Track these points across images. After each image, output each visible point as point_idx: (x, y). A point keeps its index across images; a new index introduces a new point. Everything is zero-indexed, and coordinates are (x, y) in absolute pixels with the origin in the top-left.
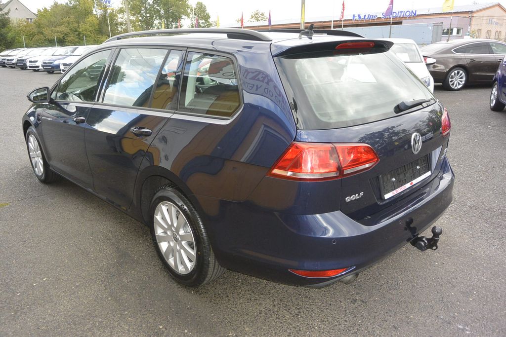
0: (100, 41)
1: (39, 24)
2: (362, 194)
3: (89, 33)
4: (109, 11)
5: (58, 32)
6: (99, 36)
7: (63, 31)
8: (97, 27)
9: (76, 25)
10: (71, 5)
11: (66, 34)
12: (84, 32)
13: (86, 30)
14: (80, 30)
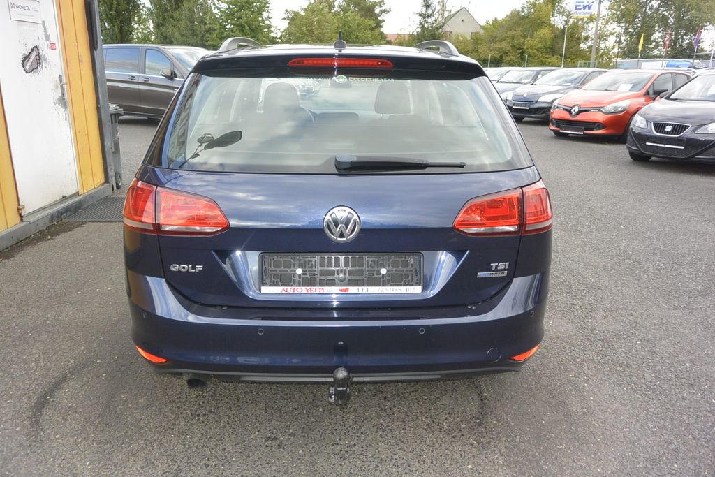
0: (547, 63)
1: (478, 40)
2: (200, 267)
3: (535, 51)
4: (571, 20)
5: (494, 50)
6: (547, 56)
7: (502, 49)
8: (549, 43)
9: (522, 40)
10: (523, 14)
11: (505, 53)
12: (529, 50)
13: (532, 48)
14: (525, 48)
